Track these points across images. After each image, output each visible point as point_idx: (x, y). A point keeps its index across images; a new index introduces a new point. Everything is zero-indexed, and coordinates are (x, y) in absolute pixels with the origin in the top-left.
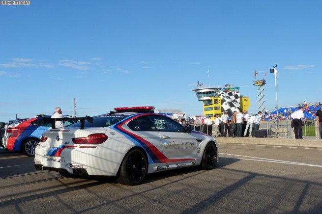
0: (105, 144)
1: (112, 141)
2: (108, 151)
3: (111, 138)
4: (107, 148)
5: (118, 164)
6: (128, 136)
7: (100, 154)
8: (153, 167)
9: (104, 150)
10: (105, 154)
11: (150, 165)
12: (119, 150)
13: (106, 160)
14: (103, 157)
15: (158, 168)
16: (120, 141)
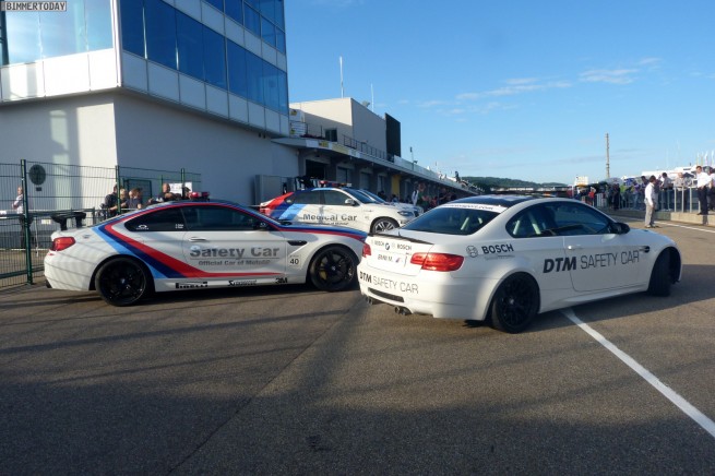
0: (68, 250)
1: (81, 246)
2: (71, 260)
3: (81, 243)
4: (69, 256)
5: (87, 276)
6: (111, 240)
7: (59, 263)
8: (166, 284)
9: (64, 259)
10: (66, 263)
11: (155, 280)
12: (88, 260)
13: (68, 271)
14: (63, 267)
15: (177, 285)
16: (93, 247)
